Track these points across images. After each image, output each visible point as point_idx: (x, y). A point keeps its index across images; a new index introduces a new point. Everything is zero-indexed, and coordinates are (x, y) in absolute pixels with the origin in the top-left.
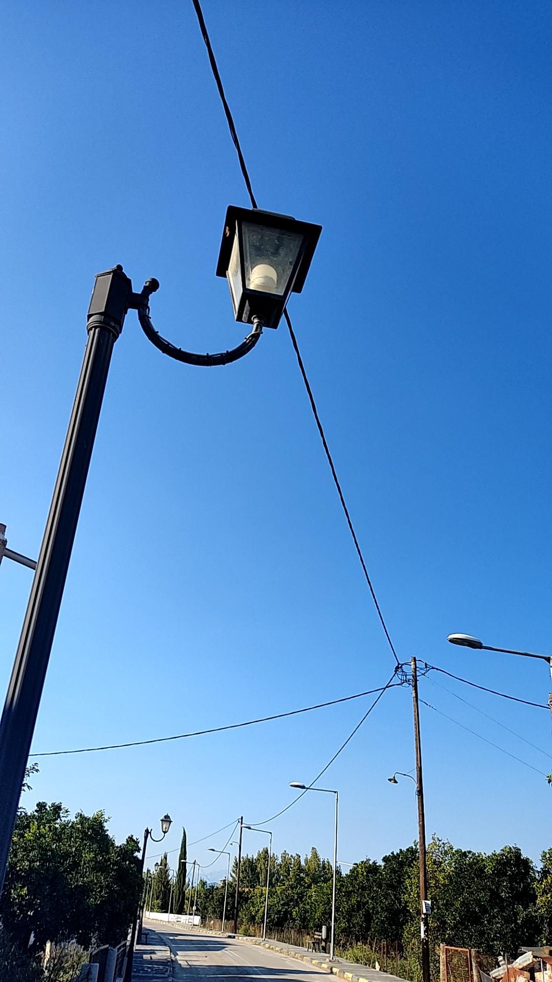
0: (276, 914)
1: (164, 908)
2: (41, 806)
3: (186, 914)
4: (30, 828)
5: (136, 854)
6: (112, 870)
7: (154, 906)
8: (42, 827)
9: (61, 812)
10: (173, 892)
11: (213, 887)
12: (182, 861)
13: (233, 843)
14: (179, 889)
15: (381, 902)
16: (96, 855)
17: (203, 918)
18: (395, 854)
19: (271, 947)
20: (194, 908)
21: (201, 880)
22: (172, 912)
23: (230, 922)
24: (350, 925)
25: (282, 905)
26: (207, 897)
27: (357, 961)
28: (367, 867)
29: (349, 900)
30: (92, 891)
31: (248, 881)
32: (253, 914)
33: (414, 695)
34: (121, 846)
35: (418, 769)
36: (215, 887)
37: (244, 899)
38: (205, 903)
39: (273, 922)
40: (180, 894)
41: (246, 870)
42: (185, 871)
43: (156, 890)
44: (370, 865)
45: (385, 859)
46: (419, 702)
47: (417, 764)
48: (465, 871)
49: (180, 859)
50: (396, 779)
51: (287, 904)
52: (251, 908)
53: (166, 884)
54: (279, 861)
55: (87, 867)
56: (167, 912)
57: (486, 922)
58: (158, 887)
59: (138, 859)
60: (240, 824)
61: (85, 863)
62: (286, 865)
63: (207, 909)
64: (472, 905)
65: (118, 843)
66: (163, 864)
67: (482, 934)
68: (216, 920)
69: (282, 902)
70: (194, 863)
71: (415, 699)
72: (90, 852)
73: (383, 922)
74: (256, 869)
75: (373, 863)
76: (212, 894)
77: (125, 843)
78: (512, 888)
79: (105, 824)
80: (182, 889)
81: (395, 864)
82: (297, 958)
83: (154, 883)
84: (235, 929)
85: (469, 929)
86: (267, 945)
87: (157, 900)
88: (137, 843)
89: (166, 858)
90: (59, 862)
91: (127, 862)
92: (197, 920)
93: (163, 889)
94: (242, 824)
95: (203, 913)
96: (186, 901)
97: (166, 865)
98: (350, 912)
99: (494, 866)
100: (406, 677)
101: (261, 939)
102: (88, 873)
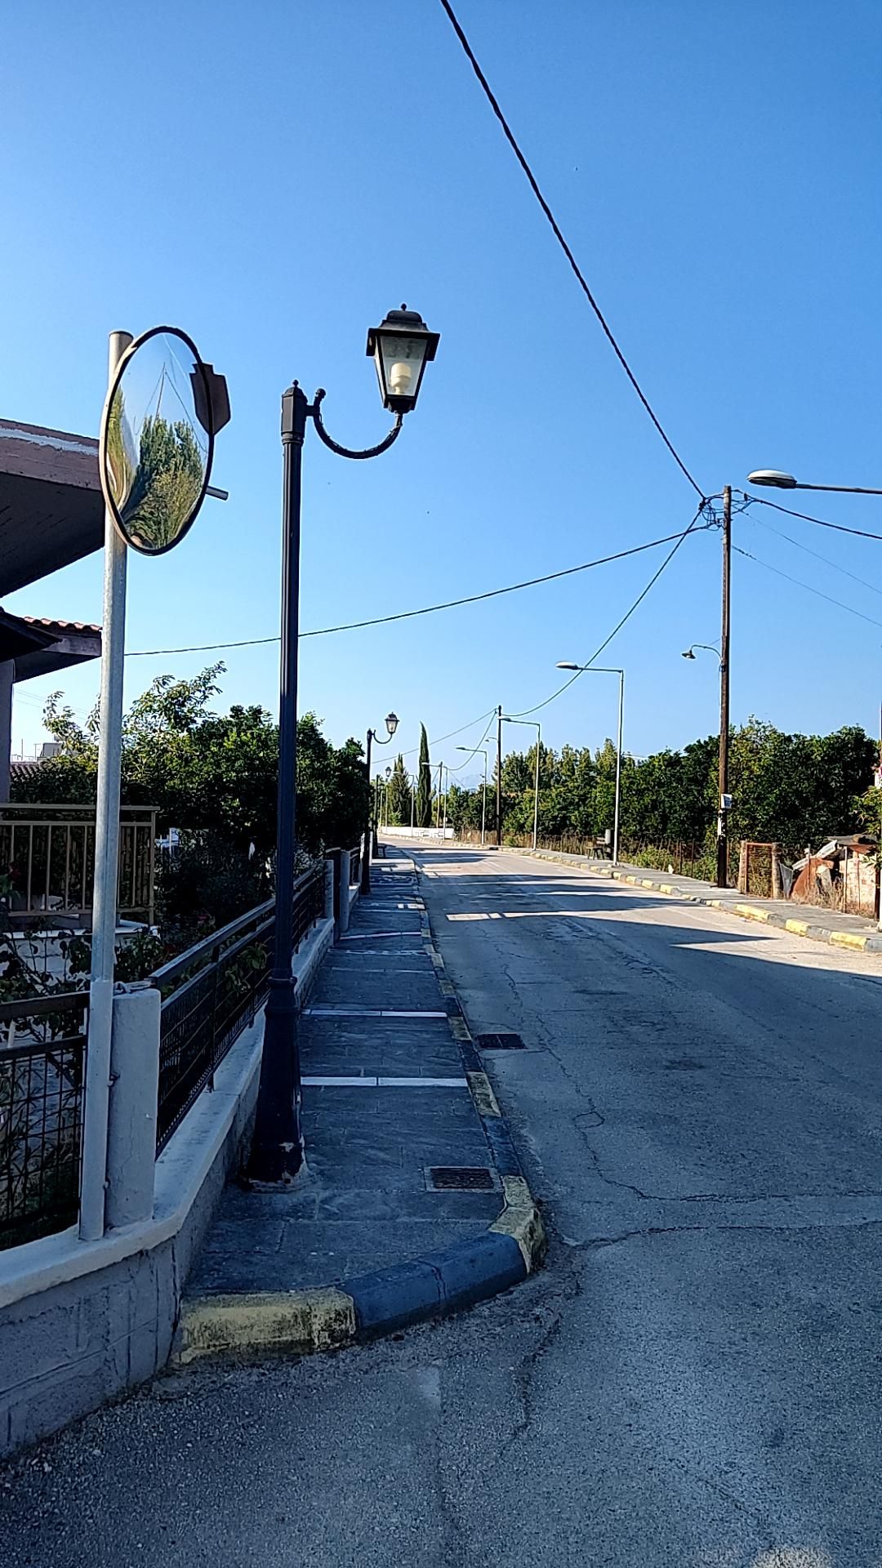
0: (550, 820)
1: (405, 821)
2: (236, 711)
3: (435, 827)
4: (228, 736)
5: (360, 758)
6: (334, 776)
7: (391, 819)
8: (242, 734)
9: (262, 715)
10: (415, 802)
11: (467, 793)
12: (423, 763)
13: (490, 740)
14: (422, 798)
15: (681, 799)
16: (312, 761)
17: (458, 830)
18: (702, 742)
19: (543, 856)
20: (445, 819)
21: (452, 786)
22: (415, 825)
23: (492, 832)
24: (641, 828)
25: (558, 810)
26: (460, 806)
27: (647, 865)
28: (666, 760)
29: (641, 799)
30: (313, 799)
31: (516, 784)
32: (522, 822)
33: (725, 541)
34: (340, 751)
35: (725, 639)
36: (470, 794)
37: (509, 805)
38: (458, 812)
39: (547, 830)
40: (424, 803)
41: (513, 772)
42: (429, 776)
43: (392, 801)
44: (671, 757)
45: (689, 749)
46: (732, 550)
47: (724, 634)
48: (786, 759)
49: (421, 761)
50: (693, 654)
51: (564, 808)
52: (519, 815)
53: (405, 793)
54: (560, 758)
55: (304, 775)
56: (410, 826)
57: (807, 816)
58: (395, 797)
59: (363, 764)
60: (497, 715)
61: (301, 771)
62: (570, 764)
63: (461, 819)
64: (790, 798)
65: (335, 748)
66: (398, 769)
67: (801, 829)
68: (473, 831)
69: (558, 806)
70: (441, 766)
71: (726, 546)
72: (304, 759)
73: (683, 822)
74: (527, 770)
75: (675, 754)
76: (467, 801)
77: (345, 747)
78: (846, 776)
79: (318, 727)
80: (427, 798)
81: (701, 754)
82: (573, 866)
83: (389, 793)
84: (499, 840)
85: (785, 825)
86: (538, 855)
87: (394, 812)
88: (359, 746)
89: (401, 761)
90: (270, 771)
91: (350, 768)
92: (450, 832)
93: (401, 798)
94: (500, 715)
95: (456, 824)
96: (434, 812)
97: (402, 770)
98: (642, 813)
99: (825, 752)
100: (715, 516)
101: (531, 849)
102: (306, 782)
